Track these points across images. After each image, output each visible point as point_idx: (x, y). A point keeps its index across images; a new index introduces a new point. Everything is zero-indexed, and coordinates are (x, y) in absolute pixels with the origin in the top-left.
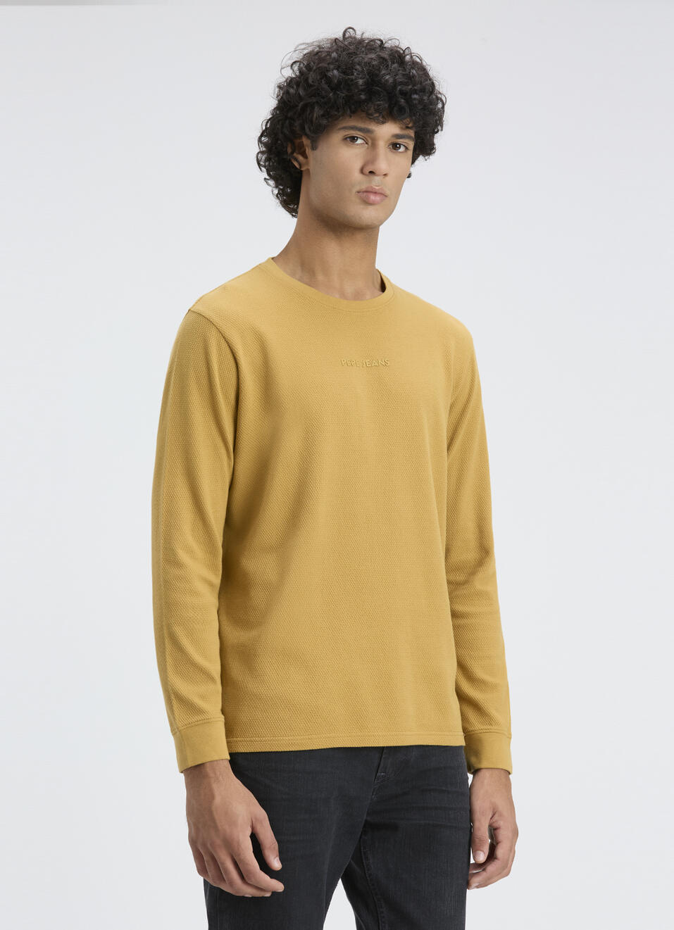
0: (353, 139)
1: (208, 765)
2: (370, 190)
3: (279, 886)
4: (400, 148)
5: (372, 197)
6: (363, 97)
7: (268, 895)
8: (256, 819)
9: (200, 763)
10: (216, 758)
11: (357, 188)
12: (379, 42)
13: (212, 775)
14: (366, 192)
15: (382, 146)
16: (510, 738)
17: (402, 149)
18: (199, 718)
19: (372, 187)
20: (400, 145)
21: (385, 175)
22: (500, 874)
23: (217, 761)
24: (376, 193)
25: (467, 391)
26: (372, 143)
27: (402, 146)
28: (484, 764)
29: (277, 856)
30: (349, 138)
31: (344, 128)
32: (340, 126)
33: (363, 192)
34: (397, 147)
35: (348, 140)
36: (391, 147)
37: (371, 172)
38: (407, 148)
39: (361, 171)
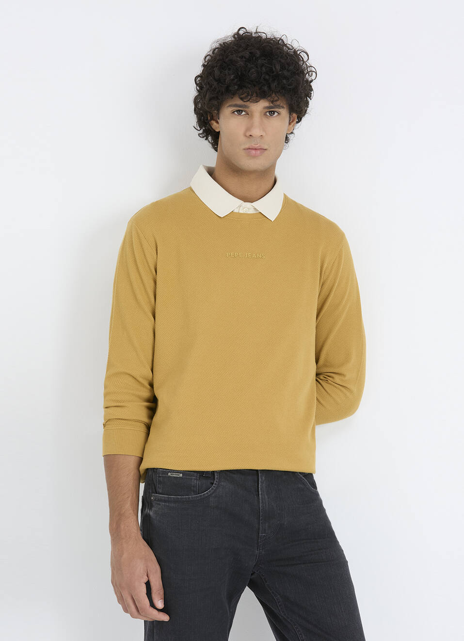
0: (239, 112)
2: (251, 147)
3: (166, 617)
4: (274, 114)
5: (254, 152)
11: (243, 147)
21: (261, 136)
24: (256, 149)
26: (250, 115)
27: (275, 112)
29: (162, 599)
30: (237, 111)
31: (230, 106)
32: (228, 105)
33: (248, 149)
34: (272, 113)
35: (236, 113)
36: (268, 114)
37: (251, 136)
38: (279, 113)
39: (245, 134)
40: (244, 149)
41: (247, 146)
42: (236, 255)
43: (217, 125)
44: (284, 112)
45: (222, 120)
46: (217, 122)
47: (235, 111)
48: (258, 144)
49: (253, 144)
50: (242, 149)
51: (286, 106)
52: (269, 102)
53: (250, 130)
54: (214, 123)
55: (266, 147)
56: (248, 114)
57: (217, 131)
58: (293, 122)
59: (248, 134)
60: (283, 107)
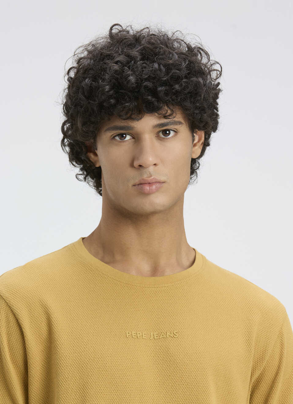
0: (122, 136)
2: (142, 182)
4: (169, 134)
5: (147, 188)
6: (113, 101)
11: (132, 182)
12: (162, 37)
14: (141, 184)
15: (148, 138)
17: (172, 133)
19: (143, 179)
20: (169, 130)
21: (155, 164)
24: (149, 183)
25: (276, 363)
26: (137, 138)
27: (171, 131)
30: (118, 135)
31: (109, 129)
32: (107, 127)
33: (138, 185)
34: (166, 132)
35: (117, 138)
36: (161, 135)
37: (140, 166)
38: (176, 132)
39: (132, 165)
40: (134, 185)
41: (137, 181)
42: (138, 335)
43: (96, 158)
44: (184, 130)
45: (101, 150)
46: (96, 155)
47: (115, 136)
48: (151, 176)
49: (145, 176)
50: (130, 185)
51: (185, 121)
52: (160, 118)
53: (138, 159)
54: (92, 156)
55: (162, 179)
56: (134, 138)
57: (97, 166)
58: (199, 141)
59: (136, 164)
60: (180, 123)
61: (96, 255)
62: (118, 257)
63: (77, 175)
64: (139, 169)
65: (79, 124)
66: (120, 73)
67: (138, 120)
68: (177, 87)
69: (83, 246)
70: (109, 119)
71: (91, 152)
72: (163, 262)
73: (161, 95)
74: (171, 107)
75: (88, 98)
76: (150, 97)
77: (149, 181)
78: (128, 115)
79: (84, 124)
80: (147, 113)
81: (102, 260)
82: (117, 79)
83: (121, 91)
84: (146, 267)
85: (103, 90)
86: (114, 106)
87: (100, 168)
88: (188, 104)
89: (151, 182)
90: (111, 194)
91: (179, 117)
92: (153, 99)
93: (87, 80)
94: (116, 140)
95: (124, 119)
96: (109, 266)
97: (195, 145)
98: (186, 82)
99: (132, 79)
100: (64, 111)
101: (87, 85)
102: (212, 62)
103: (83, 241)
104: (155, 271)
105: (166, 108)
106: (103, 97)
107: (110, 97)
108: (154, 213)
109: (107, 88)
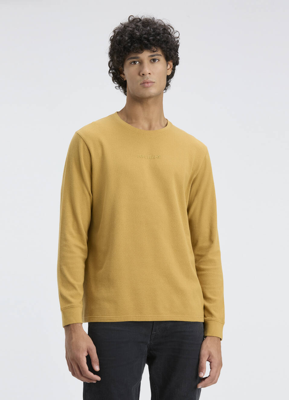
1: (71, 325)
2: (144, 82)
3: (98, 378)
4: (156, 61)
5: (146, 85)
7: (95, 382)
8: (90, 349)
9: (68, 324)
10: (75, 322)
11: (140, 82)
13: (73, 329)
14: (144, 83)
15: (146, 62)
16: (224, 324)
17: (157, 60)
18: (69, 305)
19: (145, 81)
20: (156, 59)
21: (149, 74)
22: (211, 382)
23: (75, 323)
24: (147, 83)
28: (208, 334)
29: (98, 365)
31: (128, 59)
32: (127, 59)
35: (133, 63)
36: (152, 61)
37: (143, 74)
38: (159, 60)
39: (139, 74)
40: (141, 84)
41: (142, 82)
42: (143, 156)
45: (126, 72)
47: (131, 63)
48: (148, 79)
49: (145, 79)
50: (139, 84)
51: (163, 54)
52: (151, 52)
53: (142, 71)
54: (122, 76)
55: (154, 81)
56: (140, 63)
57: (125, 80)
58: (170, 68)
59: (141, 74)
60: (161, 55)
61: (124, 119)
62: (134, 121)
63: (116, 87)
64: (142, 76)
65: (115, 58)
66: (132, 31)
67: (141, 53)
68: (158, 37)
69: (118, 115)
70: (129, 54)
71: (122, 74)
72: (154, 124)
73: (152, 41)
74: (156, 47)
75: (118, 45)
76: (146, 42)
77: (147, 81)
78: (137, 51)
79: (117, 57)
80: (145, 49)
81: (127, 122)
82: (131, 35)
83: (133, 39)
84: (146, 125)
85: (125, 39)
86: (130, 47)
87: (126, 81)
88: (164, 46)
89: (148, 82)
90: (131, 91)
91: (159, 52)
92: (148, 43)
93: (118, 37)
94: (132, 64)
95: (135, 53)
96: (129, 125)
97: (168, 69)
98: (162, 36)
99: (138, 34)
100: (109, 56)
101: (118, 39)
102: (175, 31)
103: (118, 113)
104: (150, 128)
105: (154, 48)
106: (125, 43)
107: (128, 43)
108: (150, 97)
109: (127, 38)
